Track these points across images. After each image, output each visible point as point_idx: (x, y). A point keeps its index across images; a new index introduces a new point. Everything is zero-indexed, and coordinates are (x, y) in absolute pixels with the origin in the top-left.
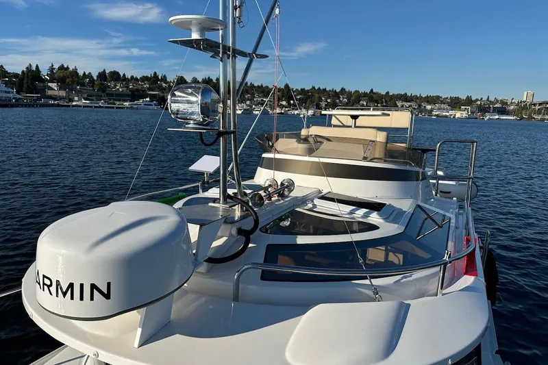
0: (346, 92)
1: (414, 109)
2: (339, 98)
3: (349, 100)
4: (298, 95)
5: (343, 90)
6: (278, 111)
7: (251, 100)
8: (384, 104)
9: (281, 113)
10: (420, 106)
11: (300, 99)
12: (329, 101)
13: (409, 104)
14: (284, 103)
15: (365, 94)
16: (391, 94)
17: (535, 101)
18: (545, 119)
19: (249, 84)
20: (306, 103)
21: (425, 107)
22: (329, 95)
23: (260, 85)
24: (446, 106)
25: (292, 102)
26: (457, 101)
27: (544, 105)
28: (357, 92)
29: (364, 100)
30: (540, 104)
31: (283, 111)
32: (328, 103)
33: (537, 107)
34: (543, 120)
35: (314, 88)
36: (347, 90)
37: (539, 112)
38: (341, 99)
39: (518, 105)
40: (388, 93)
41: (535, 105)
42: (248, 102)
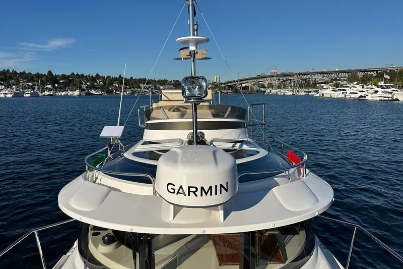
0: (100, 77)
1: (152, 89)
2: (96, 82)
3: (104, 83)
4: (61, 79)
5: (97, 75)
6: (47, 93)
7: (17, 84)
8: (131, 86)
9: (51, 95)
10: (155, 86)
11: (63, 83)
12: (88, 84)
13: (149, 85)
14: (49, 86)
15: (116, 79)
16: (134, 78)
17: (221, 82)
18: (228, 93)
19: (11, 71)
20: (69, 86)
21: (159, 88)
22: (88, 79)
23: (22, 72)
24: (172, 87)
25: (56, 85)
26: (178, 83)
27: (227, 84)
28: (109, 77)
29: (116, 83)
30: (225, 84)
31: (51, 93)
32: (88, 85)
33: (223, 86)
34: (227, 93)
35: (73, 74)
36: (100, 75)
37: (224, 88)
38: (98, 82)
39: (213, 84)
40: (132, 78)
41: (222, 84)
42: (14, 87)
